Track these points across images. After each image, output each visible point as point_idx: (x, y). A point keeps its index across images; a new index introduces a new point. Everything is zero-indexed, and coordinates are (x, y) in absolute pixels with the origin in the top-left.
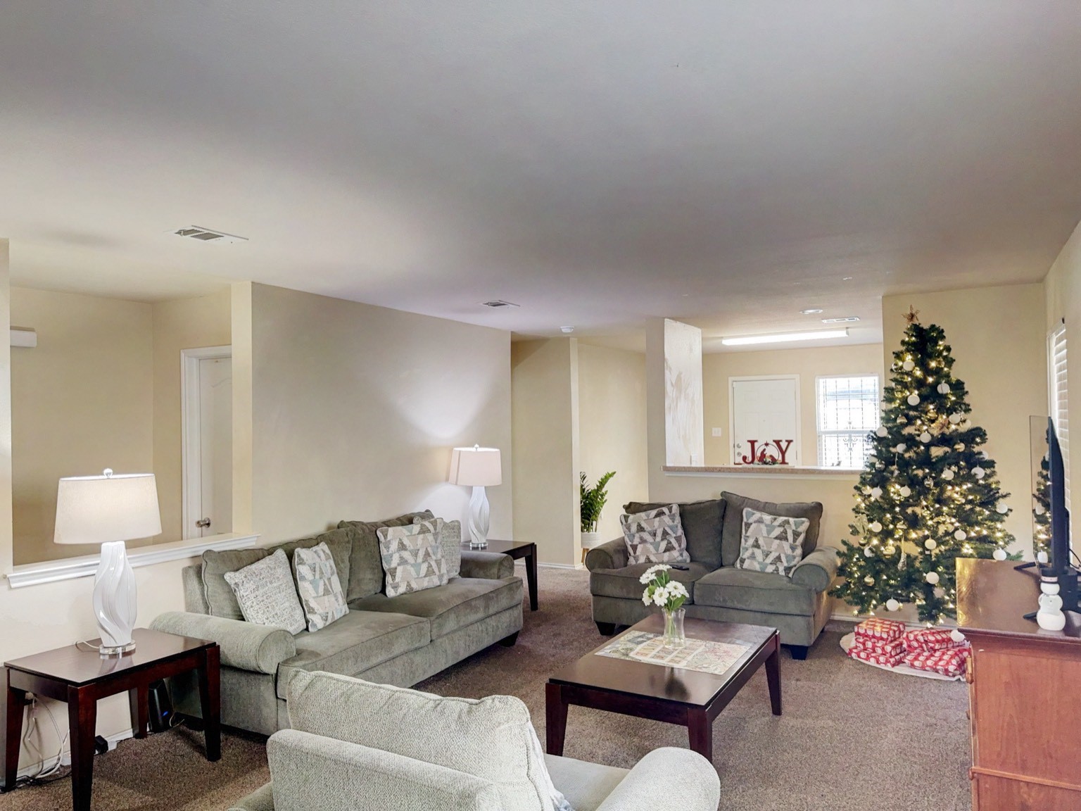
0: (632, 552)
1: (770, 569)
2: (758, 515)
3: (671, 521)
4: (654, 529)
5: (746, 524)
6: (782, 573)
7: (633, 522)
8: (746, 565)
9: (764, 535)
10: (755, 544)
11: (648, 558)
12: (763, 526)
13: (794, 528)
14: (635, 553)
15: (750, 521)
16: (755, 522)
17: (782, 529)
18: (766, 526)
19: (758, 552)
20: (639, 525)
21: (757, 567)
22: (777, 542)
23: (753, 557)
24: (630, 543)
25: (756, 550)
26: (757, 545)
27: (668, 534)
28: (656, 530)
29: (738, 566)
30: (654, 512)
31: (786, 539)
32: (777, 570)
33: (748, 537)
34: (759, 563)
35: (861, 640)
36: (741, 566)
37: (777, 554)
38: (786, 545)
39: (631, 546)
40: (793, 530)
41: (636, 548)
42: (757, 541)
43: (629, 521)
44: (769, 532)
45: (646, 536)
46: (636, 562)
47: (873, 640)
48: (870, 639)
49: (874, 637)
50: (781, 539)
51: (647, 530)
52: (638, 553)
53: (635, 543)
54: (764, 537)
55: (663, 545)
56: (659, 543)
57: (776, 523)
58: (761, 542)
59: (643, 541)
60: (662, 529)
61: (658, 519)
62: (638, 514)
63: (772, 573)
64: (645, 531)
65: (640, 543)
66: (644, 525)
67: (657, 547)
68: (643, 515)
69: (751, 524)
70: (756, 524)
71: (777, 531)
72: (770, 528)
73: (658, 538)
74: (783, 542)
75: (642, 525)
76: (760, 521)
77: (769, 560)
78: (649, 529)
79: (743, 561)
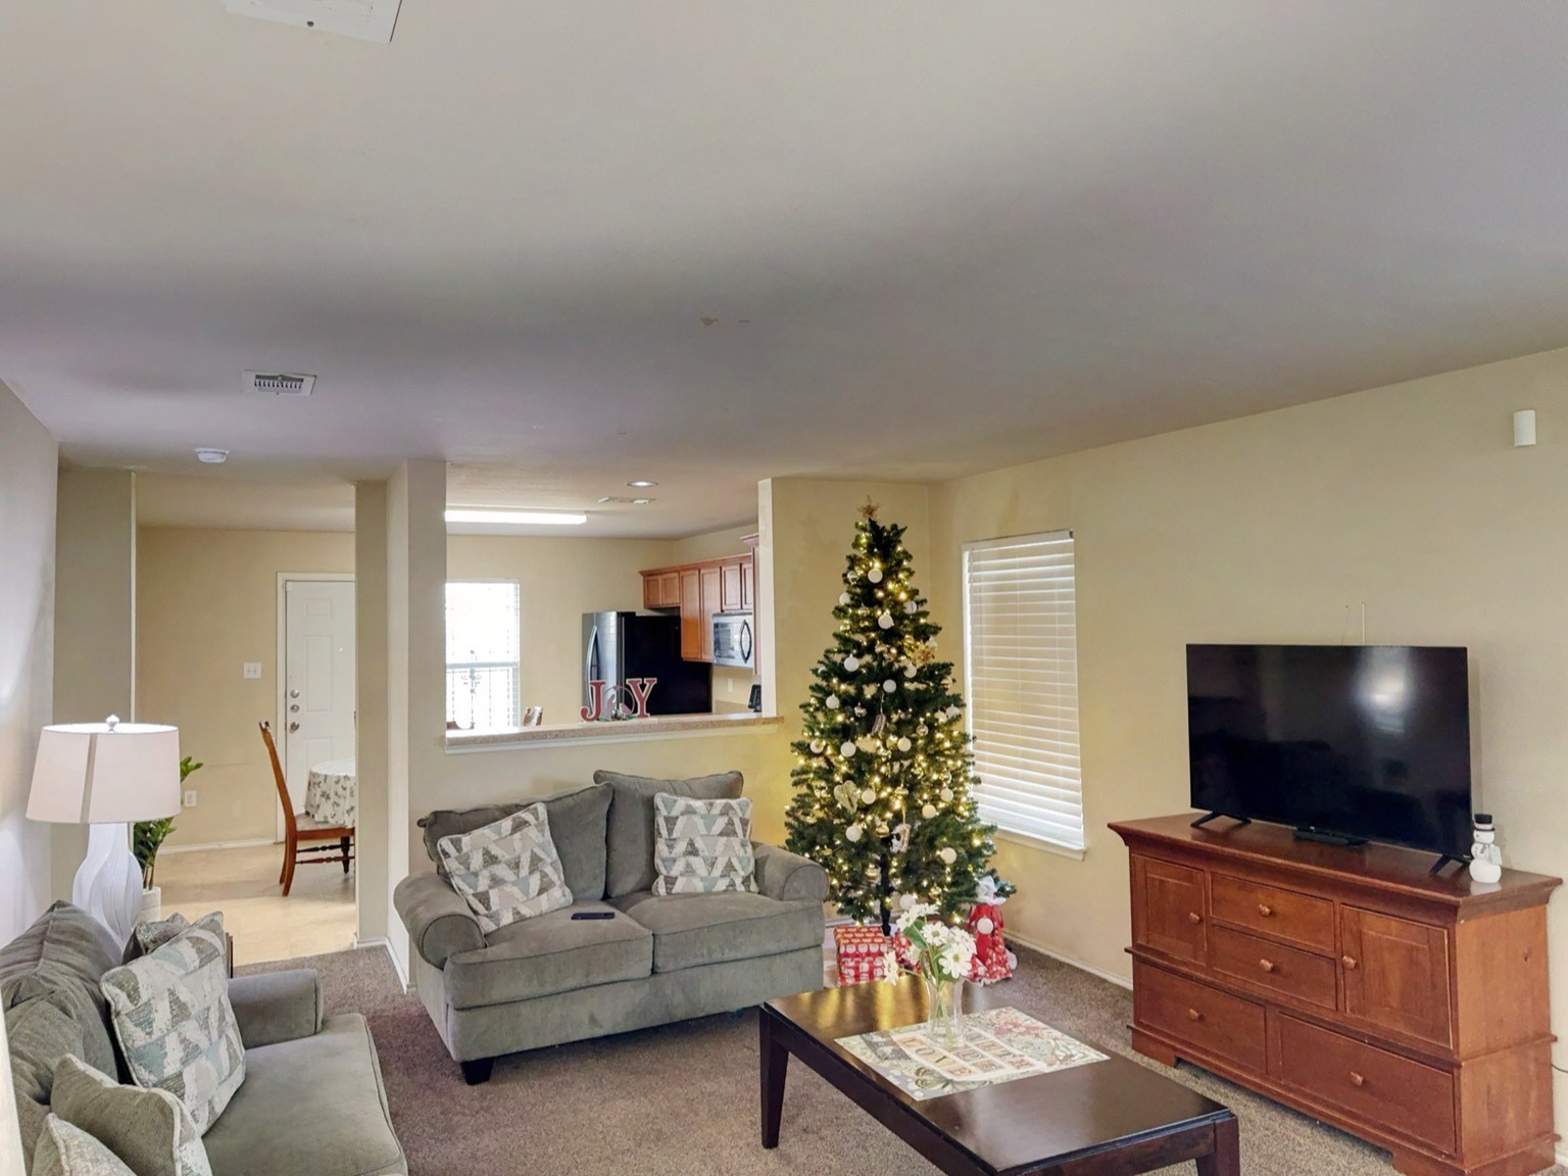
0: (480, 908)
1: (722, 885)
2: (682, 803)
3: (540, 835)
4: (517, 854)
5: (667, 819)
6: (741, 888)
7: (474, 848)
8: (678, 888)
9: (702, 833)
10: (690, 849)
11: (517, 913)
12: (696, 819)
13: (740, 815)
14: (488, 908)
15: (674, 813)
16: (682, 814)
17: (725, 819)
18: (702, 817)
19: (696, 862)
20: (487, 853)
21: (699, 887)
22: (724, 839)
23: (689, 871)
24: (471, 891)
25: (692, 859)
26: (692, 851)
27: (541, 860)
28: (519, 857)
29: (662, 891)
30: (507, 824)
31: (735, 833)
32: (732, 884)
33: (675, 840)
34: (702, 879)
35: (852, 964)
36: (669, 892)
37: (726, 860)
38: (735, 842)
39: (473, 895)
40: (741, 819)
41: (488, 899)
42: (691, 844)
43: (465, 849)
44: (709, 827)
45: (501, 871)
46: (498, 925)
47: (867, 959)
48: (863, 959)
49: (869, 954)
50: (727, 835)
51: (503, 860)
52: (494, 908)
53: (481, 888)
54: (702, 836)
55: (535, 882)
56: (526, 879)
57: (716, 811)
58: (699, 844)
59: (496, 882)
60: (529, 852)
61: (517, 835)
62: (476, 833)
63: (725, 891)
64: (499, 862)
65: (491, 887)
66: (495, 851)
67: (523, 885)
68: (486, 832)
69: (677, 818)
70: (686, 817)
71: (721, 823)
72: (709, 821)
73: (524, 872)
74: (732, 838)
75: (493, 853)
76: (689, 811)
77: (717, 872)
78: (507, 857)
79: (670, 881)
